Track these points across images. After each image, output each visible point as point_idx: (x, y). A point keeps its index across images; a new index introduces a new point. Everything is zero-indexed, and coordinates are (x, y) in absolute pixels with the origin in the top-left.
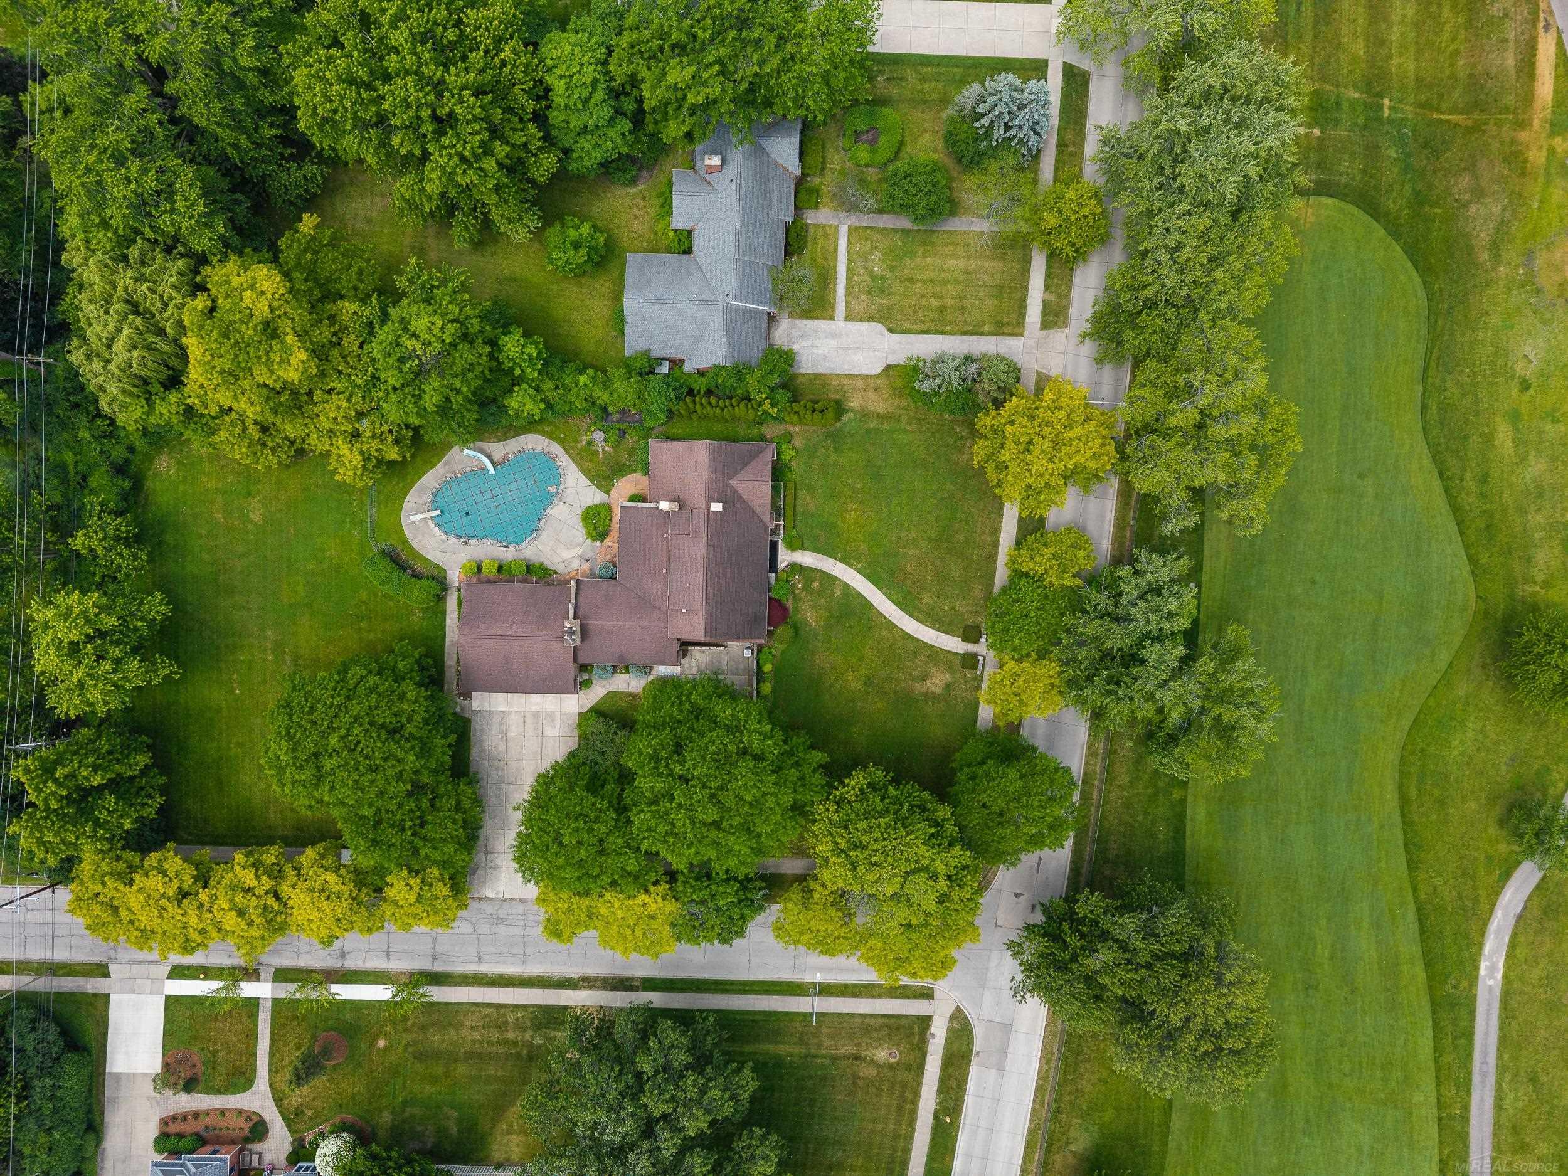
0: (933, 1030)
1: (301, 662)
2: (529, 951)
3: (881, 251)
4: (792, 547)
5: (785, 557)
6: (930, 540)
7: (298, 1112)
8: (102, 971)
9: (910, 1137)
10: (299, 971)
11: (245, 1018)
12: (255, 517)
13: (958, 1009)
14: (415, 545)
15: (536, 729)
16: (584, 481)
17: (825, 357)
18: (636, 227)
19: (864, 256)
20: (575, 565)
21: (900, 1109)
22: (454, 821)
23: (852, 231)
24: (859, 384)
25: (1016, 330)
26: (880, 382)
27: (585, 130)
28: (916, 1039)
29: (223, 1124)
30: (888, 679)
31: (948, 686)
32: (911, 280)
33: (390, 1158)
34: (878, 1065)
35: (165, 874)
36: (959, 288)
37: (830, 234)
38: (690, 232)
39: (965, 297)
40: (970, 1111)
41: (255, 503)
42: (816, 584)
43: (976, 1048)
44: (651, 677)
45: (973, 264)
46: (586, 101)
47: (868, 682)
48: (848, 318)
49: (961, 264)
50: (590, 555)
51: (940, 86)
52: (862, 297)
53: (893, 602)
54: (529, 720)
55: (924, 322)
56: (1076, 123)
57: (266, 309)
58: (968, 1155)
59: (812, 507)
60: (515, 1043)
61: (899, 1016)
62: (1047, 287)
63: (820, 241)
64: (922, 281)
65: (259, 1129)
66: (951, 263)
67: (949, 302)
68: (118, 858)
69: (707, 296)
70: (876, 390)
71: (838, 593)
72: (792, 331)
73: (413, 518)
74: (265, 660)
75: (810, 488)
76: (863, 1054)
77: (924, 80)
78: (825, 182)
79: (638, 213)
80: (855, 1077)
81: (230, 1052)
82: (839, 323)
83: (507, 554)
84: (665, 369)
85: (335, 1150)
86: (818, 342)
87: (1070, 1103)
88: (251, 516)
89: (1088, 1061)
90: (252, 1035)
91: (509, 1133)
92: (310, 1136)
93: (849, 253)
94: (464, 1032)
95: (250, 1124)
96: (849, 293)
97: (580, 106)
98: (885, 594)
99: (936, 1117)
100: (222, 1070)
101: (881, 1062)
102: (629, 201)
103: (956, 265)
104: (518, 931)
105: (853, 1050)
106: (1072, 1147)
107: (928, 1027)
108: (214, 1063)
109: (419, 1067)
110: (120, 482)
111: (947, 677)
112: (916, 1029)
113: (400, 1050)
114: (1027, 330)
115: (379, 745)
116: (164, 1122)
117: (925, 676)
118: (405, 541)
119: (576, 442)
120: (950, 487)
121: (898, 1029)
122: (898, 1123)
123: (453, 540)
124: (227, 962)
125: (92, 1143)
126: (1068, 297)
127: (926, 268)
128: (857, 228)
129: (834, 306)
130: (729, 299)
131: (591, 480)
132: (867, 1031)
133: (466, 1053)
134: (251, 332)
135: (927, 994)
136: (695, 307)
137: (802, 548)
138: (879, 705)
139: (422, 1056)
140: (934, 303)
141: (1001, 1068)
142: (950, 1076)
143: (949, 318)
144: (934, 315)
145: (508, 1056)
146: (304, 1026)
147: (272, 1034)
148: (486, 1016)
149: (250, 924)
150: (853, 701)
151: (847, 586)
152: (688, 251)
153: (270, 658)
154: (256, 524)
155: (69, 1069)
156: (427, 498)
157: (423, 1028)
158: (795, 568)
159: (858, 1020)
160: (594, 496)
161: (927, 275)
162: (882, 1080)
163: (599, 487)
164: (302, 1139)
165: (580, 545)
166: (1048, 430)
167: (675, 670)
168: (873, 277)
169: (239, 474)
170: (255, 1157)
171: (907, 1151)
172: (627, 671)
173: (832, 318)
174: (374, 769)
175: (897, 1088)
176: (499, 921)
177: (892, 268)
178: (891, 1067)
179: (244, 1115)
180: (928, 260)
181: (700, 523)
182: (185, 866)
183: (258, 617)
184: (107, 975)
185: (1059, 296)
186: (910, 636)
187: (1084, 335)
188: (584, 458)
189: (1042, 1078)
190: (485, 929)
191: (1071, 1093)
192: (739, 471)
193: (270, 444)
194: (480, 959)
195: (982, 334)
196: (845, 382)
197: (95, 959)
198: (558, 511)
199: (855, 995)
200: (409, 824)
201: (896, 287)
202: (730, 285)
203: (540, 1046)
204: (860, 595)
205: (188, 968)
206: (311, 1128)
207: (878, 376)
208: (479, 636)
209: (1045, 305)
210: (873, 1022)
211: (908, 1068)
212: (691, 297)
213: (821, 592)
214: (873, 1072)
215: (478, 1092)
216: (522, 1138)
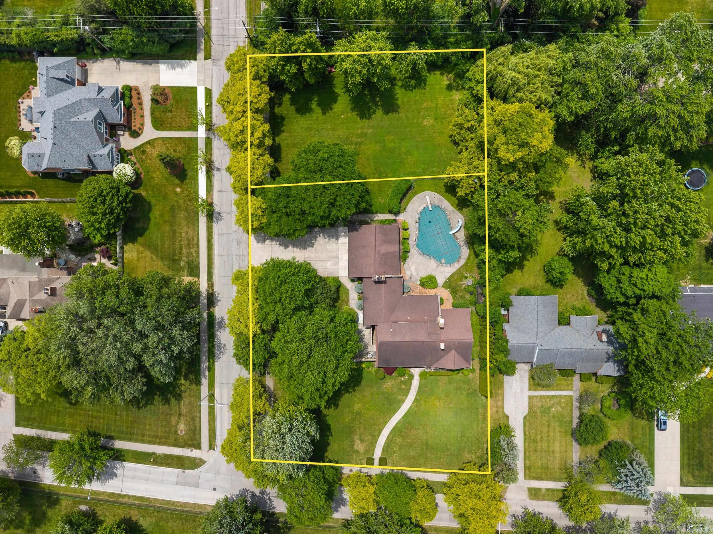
0: (194, 450)
1: (358, 146)
2: (225, 258)
3: (562, 411)
4: (421, 375)
5: (416, 372)
6: (427, 440)
7: (144, 152)
8: (207, 57)
9: (142, 441)
10: (211, 149)
11: (188, 125)
12: (425, 122)
13: (205, 462)
14: (414, 198)
15: (330, 257)
16: (448, 275)
17: (511, 387)
18: (568, 296)
19: (559, 403)
20: (408, 273)
21: (156, 437)
22: (289, 230)
23: (570, 397)
24: (500, 404)
25: (527, 476)
26: (500, 413)
27: (619, 282)
28: (190, 443)
29: (137, 117)
30: (360, 423)
31: (358, 452)
32: (549, 426)
33: (126, 203)
34: (177, 425)
35: (259, 95)
36: (546, 448)
37: (569, 387)
38: (569, 324)
39: (541, 452)
40: (156, 470)
41: (432, 122)
42: (404, 387)
43: (186, 471)
44: (356, 310)
45: (557, 455)
46: (635, 285)
47: (359, 413)
48: (530, 397)
49: (557, 449)
50: (413, 279)
51: (640, 436)
52: (540, 403)
53: (397, 424)
54: (335, 254)
55: (529, 433)
56: (625, 500)
57: (533, 144)
58: (135, 470)
59: (440, 384)
60: (180, 253)
61: (200, 434)
62: (548, 490)
63: (565, 383)
64: (548, 431)
65: (135, 134)
66: (557, 444)
67: (539, 444)
68: (265, 71)
69: (540, 335)
70: (497, 411)
71: (400, 397)
72: (523, 371)
73: (427, 197)
74: (358, 129)
75: (450, 382)
76: (182, 418)
77: (643, 428)
78: (592, 385)
79: (575, 297)
80: (171, 415)
81: (171, 118)
82: (528, 393)
83: (412, 242)
84: (504, 312)
85: (128, 173)
86: (518, 383)
87: (162, 517)
88: (426, 120)
89: (183, 525)
90: (180, 129)
91: (138, 252)
92: (132, 158)
93: (560, 396)
94: (185, 229)
95: (137, 130)
96: (541, 397)
97: (632, 282)
98: (400, 420)
99: (153, 454)
100: (162, 115)
101: (178, 427)
102: (580, 292)
103: (557, 447)
104: (234, 252)
105: (183, 413)
106: (141, 519)
107: (196, 448)
108: (166, 111)
109: (168, 208)
110: (440, 61)
111: (362, 451)
112: (195, 442)
113: (175, 199)
114: (527, 481)
115: (327, 200)
116: (137, 89)
117: (362, 440)
118: (416, 193)
119: (466, 271)
120: (453, 448)
121: (194, 434)
122: (150, 436)
123: (418, 216)
124: (214, 115)
125: (126, 57)
126: (543, 500)
127: (554, 432)
128: (572, 400)
129: (535, 390)
130: (539, 346)
131: (448, 279)
132: (193, 419)
133: (175, 230)
134: (523, 137)
135: (212, 447)
136: (534, 330)
137: (421, 380)
138: (347, 419)
139: (173, 208)
140: (539, 437)
141: (177, 483)
142: (173, 459)
143: (532, 444)
144: (533, 437)
145: (174, 250)
146: (185, 153)
147: (180, 138)
148: (193, 239)
149: (237, 136)
150: (349, 407)
151: (403, 402)
152: (560, 323)
153: (359, 132)
154: (422, 122)
155: (162, 47)
156: (437, 203)
157: (186, 210)
158: (411, 377)
159: (198, 415)
160: (441, 280)
161: (551, 434)
162: (169, 427)
163: (445, 282)
164: (131, 155)
165: (417, 274)
166: (487, 506)
167: (361, 321)
168: (549, 408)
169: (445, 114)
170: (122, 133)
171: (136, 441)
172: (359, 299)
173: (530, 390)
174: (315, 197)
175: (166, 435)
176: (239, 243)
177: (554, 417)
178: (176, 431)
179: (141, 127)
180: (558, 433)
181: (433, 338)
182: (263, 104)
183: (378, 125)
184: (206, 59)
185: (544, 495)
186: (380, 433)
187: (525, 508)
188: (459, 275)
189: (174, 503)
190: (234, 236)
191: (167, 517)
192: (459, 353)
193: (462, 132)
194: (220, 235)
195: (525, 460)
196: (500, 397)
197: (213, 53)
198: (433, 263)
199: (210, 413)
200: (288, 210)
201: (545, 419)
202: (546, 347)
203: (180, 265)
204: (399, 407)
205: (210, 97)
206: (136, 158)
207: (503, 412)
208: (375, 235)
209: (540, 489)
210: (197, 422)
211: (176, 440)
212: (539, 328)
213: (400, 389)
214: (173, 423)
215: (157, 237)
216: (136, 258)
